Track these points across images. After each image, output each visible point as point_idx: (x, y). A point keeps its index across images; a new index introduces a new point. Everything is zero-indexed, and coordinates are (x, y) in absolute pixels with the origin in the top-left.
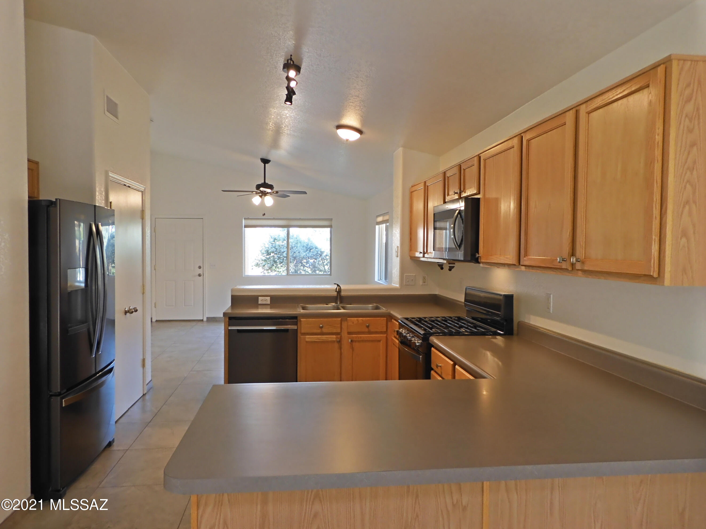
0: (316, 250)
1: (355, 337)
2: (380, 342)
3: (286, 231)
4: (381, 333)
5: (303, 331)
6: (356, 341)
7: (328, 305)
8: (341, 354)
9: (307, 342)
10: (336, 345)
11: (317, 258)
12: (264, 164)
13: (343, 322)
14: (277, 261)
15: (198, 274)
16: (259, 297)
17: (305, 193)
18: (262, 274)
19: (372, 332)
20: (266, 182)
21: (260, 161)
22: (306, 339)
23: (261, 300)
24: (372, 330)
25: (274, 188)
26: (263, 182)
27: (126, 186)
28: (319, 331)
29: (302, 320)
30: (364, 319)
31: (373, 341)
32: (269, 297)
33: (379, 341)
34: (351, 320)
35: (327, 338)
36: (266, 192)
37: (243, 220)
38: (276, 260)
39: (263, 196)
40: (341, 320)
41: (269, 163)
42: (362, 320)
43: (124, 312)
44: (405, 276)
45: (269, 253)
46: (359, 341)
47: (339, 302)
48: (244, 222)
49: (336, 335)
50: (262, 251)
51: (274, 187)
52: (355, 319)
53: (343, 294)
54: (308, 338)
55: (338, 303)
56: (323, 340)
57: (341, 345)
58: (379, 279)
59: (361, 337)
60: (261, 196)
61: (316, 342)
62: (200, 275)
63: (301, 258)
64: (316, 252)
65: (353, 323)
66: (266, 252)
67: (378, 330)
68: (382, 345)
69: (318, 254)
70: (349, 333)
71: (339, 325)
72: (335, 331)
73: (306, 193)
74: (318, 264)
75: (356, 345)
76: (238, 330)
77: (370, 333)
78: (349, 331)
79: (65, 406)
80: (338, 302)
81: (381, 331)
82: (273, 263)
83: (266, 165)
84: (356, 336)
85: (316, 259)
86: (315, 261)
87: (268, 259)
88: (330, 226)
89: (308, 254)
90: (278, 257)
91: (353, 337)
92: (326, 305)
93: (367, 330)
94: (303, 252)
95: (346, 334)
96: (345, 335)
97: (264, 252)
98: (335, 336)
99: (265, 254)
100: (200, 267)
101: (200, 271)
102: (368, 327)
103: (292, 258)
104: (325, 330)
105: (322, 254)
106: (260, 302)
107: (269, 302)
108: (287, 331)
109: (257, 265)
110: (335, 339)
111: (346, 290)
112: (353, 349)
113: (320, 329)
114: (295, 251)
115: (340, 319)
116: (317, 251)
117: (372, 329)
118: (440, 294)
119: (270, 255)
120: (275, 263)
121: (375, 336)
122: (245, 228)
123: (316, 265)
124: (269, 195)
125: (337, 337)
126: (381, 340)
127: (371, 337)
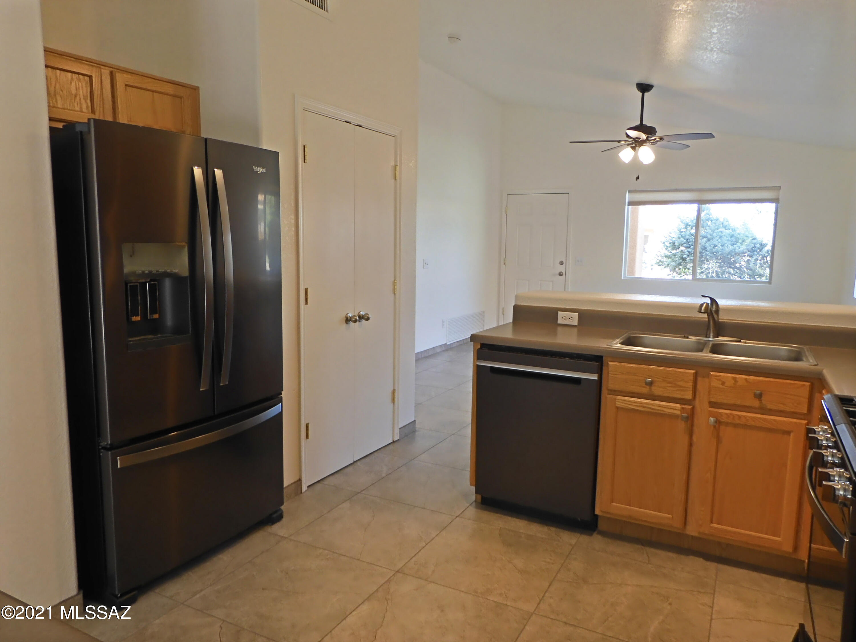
0: (754, 241)
1: (726, 414)
2: (790, 435)
3: (696, 209)
4: (793, 415)
5: (611, 386)
6: (727, 424)
7: (688, 338)
8: (691, 445)
9: (617, 408)
10: (681, 426)
11: (754, 254)
12: (641, 94)
13: (699, 379)
14: (686, 258)
15: (558, 272)
16: (559, 312)
17: (710, 136)
18: (670, 277)
19: (770, 410)
20: (644, 124)
21: (635, 88)
22: (617, 403)
23: (562, 318)
24: (770, 406)
25: (656, 132)
26: (639, 124)
27: (350, 123)
28: (645, 390)
29: (610, 363)
30: (751, 377)
31: (770, 431)
32: (577, 314)
33: (788, 433)
34: (720, 376)
35: (660, 406)
36: (640, 139)
37: (627, 193)
38: (685, 256)
39: (637, 148)
40: (696, 375)
41: (651, 89)
42: (746, 379)
43: (344, 319)
45: (676, 246)
46: (736, 426)
47: (713, 333)
48: (628, 197)
49: (681, 404)
50: (666, 243)
51: (657, 130)
52: (730, 375)
53: (723, 317)
54: (622, 401)
55: (710, 335)
56: (652, 409)
57: (692, 425)
59: (740, 417)
60: (634, 148)
61: (640, 411)
62: (561, 274)
63: (725, 253)
64: (753, 245)
65: (723, 383)
66: (672, 244)
67: (787, 409)
68: (793, 443)
69: (756, 249)
70: (713, 404)
71: (690, 385)
72: (678, 395)
73: (713, 137)
74: (754, 264)
75: (727, 433)
76: (492, 368)
77: (763, 410)
78: (713, 400)
79: (120, 468)
80: (710, 333)
81: (793, 410)
82: (680, 261)
83: (645, 94)
84: (728, 412)
85: (751, 256)
86: (750, 259)
87: (675, 255)
88: (775, 200)
89: (737, 248)
90: (689, 252)
91: (720, 413)
92: (685, 337)
93: (756, 403)
94: (730, 246)
95: (706, 405)
96: (702, 406)
97: (668, 245)
98: (678, 406)
99: (670, 247)
100: (562, 263)
101: (562, 269)
102: (759, 396)
103: (709, 254)
104: (657, 390)
105: (762, 249)
106: (560, 321)
107: (576, 322)
108: (577, 381)
109: (660, 263)
110: (678, 412)
111: (730, 310)
112: (719, 439)
113: (648, 387)
114: (716, 242)
115: (693, 371)
116: (755, 244)
117: (768, 402)
119: (679, 249)
120: (683, 262)
121: (776, 421)
122: (630, 207)
123: (751, 265)
124: (648, 144)
125: (683, 408)
126: (792, 431)
127: (765, 420)
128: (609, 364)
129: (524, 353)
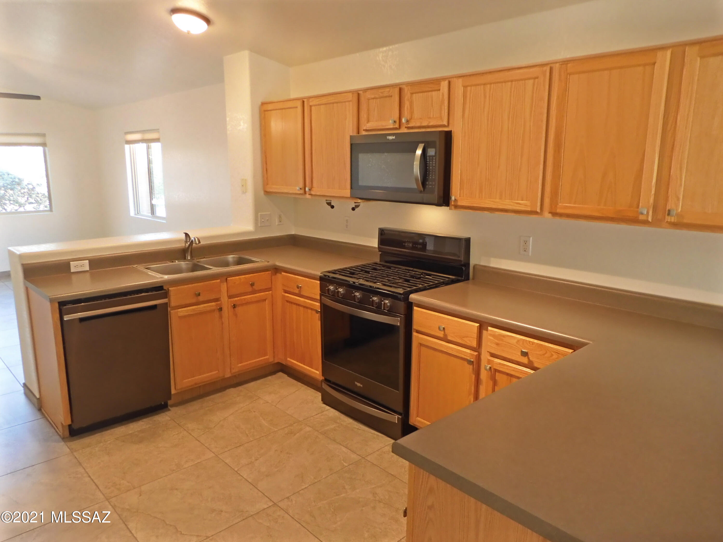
1: (238, 300)
2: (266, 301)
4: (266, 290)
5: (174, 304)
6: (239, 305)
8: (222, 324)
9: (180, 317)
10: (217, 314)
13: (221, 284)
16: (71, 263)
19: (257, 291)
22: (179, 314)
23: (74, 267)
24: (257, 289)
28: (194, 300)
30: (247, 276)
31: (258, 302)
32: (88, 261)
33: (265, 300)
34: (232, 279)
35: (204, 307)
42: (245, 277)
44: (259, 216)
46: (242, 305)
49: (215, 302)
52: (237, 277)
54: (182, 312)
56: (200, 310)
57: (222, 313)
58: (136, 213)
59: (244, 299)
61: (192, 315)
65: (235, 283)
67: (263, 287)
68: (267, 305)
70: (230, 297)
71: (219, 289)
72: (213, 297)
75: (239, 310)
76: (80, 318)
77: (254, 292)
78: (230, 294)
81: (265, 288)
84: (239, 298)
88: (43, 145)
91: (235, 300)
93: (251, 289)
95: (226, 299)
96: (224, 299)
98: (213, 304)
102: (252, 285)
104: (202, 298)
106: (73, 270)
107: (87, 268)
108: (154, 307)
110: (214, 308)
112: (236, 315)
113: (198, 297)
117: (256, 287)
118: (297, 234)
121: (260, 296)
125: (217, 304)
126: (267, 299)
127: (255, 297)
128: (170, 290)
129: (107, 299)
